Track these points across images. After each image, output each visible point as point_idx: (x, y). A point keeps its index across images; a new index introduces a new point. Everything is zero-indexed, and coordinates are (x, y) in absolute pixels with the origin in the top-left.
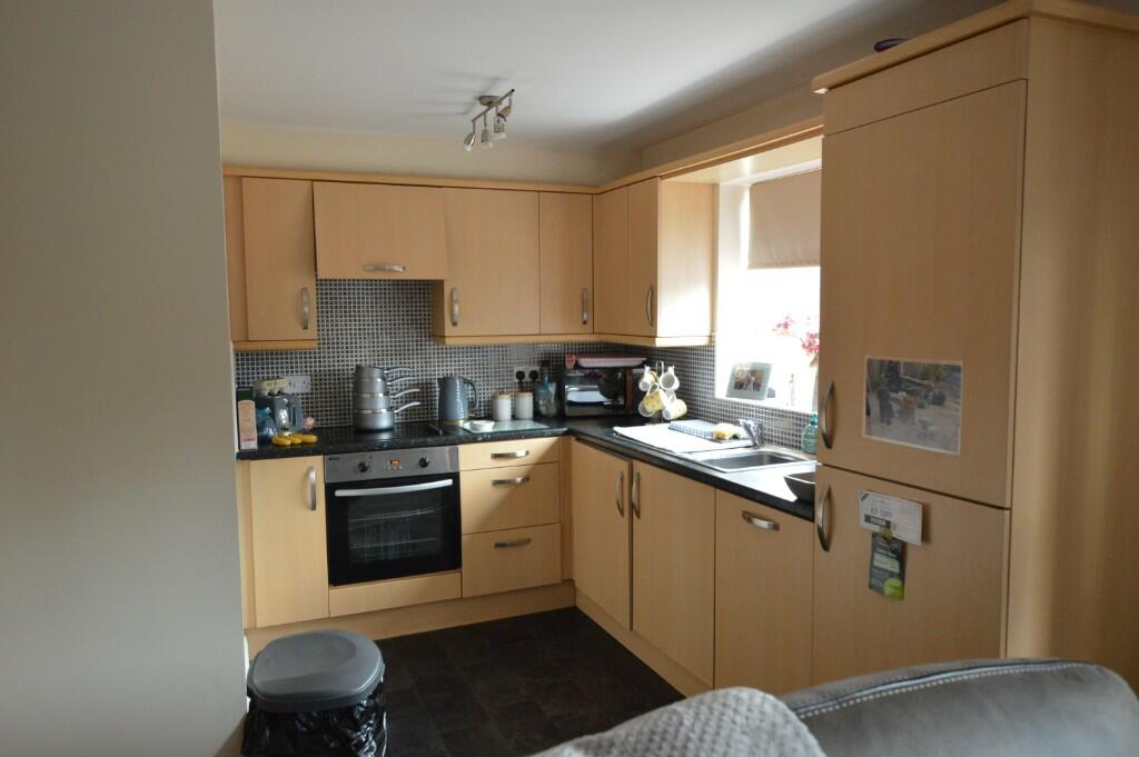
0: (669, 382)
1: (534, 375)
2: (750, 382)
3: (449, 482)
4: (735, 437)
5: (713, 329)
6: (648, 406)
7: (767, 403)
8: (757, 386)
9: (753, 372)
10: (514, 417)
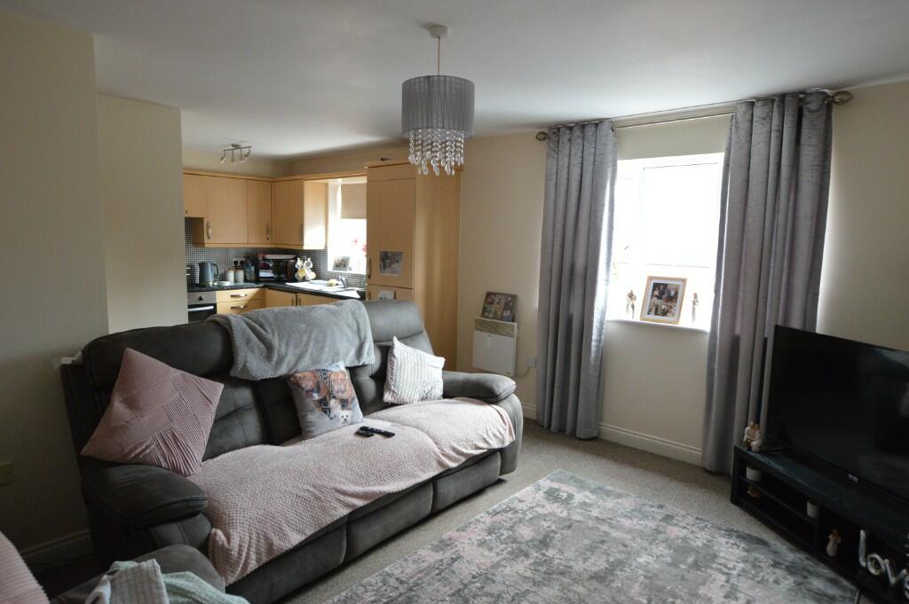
0: (308, 264)
1: (242, 262)
2: (342, 264)
3: (212, 307)
4: (337, 285)
5: (326, 242)
6: (300, 275)
7: (349, 272)
8: (345, 266)
9: (343, 260)
10: (235, 281)
